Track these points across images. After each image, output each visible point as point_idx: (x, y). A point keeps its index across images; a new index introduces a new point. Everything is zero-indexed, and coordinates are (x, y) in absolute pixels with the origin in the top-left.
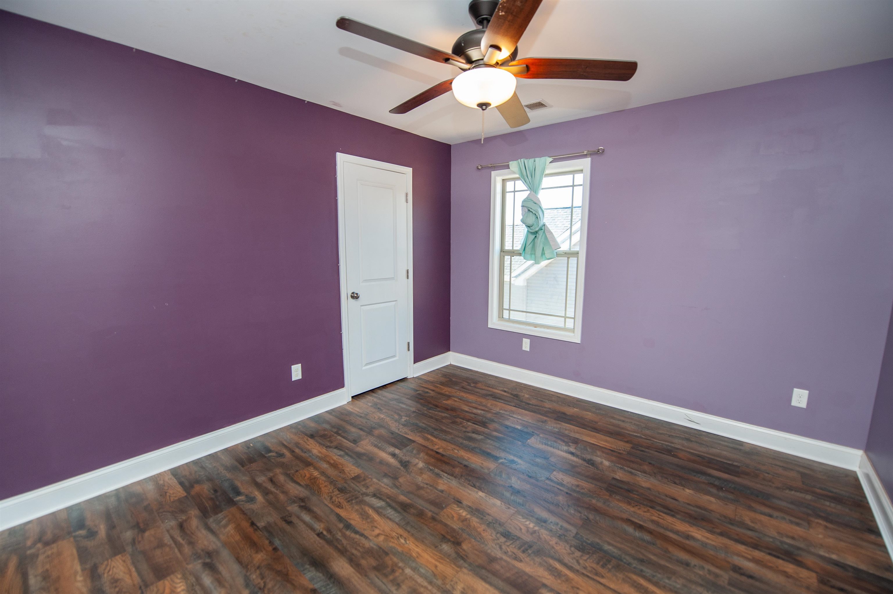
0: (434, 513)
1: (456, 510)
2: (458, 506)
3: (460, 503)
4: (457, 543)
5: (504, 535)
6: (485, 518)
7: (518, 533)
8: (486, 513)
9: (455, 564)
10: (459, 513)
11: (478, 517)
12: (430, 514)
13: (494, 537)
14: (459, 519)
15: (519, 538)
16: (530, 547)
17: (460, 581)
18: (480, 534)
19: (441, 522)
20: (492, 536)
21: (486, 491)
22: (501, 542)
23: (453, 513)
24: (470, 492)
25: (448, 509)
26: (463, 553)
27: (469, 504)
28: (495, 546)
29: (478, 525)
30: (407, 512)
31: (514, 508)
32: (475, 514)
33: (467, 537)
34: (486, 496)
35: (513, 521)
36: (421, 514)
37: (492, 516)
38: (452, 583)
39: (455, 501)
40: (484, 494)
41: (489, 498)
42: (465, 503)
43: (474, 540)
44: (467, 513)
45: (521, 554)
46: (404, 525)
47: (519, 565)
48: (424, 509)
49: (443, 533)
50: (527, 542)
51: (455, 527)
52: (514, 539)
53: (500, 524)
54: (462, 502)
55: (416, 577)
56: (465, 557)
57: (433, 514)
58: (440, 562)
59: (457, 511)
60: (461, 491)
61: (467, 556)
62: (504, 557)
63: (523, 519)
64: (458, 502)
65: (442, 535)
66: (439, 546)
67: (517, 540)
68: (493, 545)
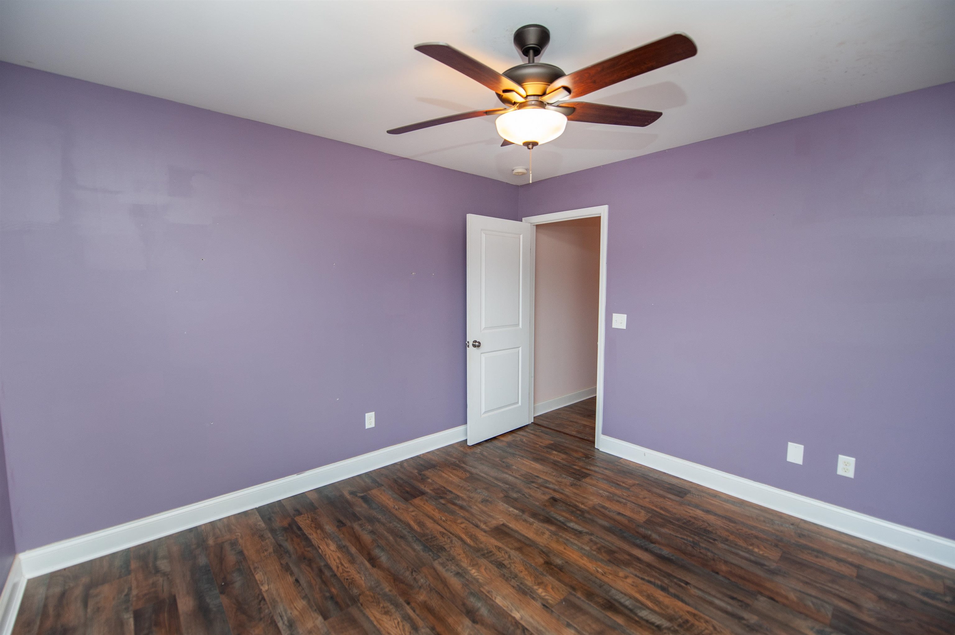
0: (575, 596)
1: (549, 596)
2: (546, 600)
3: (544, 605)
4: (548, 563)
5: (503, 566)
6: (518, 584)
7: (490, 566)
8: (515, 589)
9: (550, 549)
10: (546, 592)
11: (526, 585)
12: (579, 594)
13: (513, 565)
14: (546, 586)
15: (491, 562)
16: (483, 555)
17: (546, 539)
18: (526, 569)
19: (566, 584)
20: (515, 566)
21: (510, 618)
22: (508, 560)
23: (553, 593)
24: (531, 620)
25: (559, 598)
26: (543, 556)
27: (533, 602)
28: (514, 558)
29: (526, 578)
30: (606, 599)
31: (482, 592)
32: (529, 589)
33: (538, 568)
34: (511, 611)
35: (489, 578)
36: (590, 595)
37: (510, 584)
38: (551, 538)
39: (550, 608)
40: (513, 615)
41: (508, 607)
42: (538, 605)
43: (532, 564)
44: (537, 591)
45: (494, 551)
46: (604, 585)
47: (499, 544)
48: (587, 601)
49: (562, 574)
50: (484, 558)
51: (551, 578)
52: (495, 562)
53: (504, 575)
54: (542, 606)
55: (580, 544)
56: (541, 553)
57: (575, 593)
58: (562, 551)
59: (548, 594)
60: (543, 623)
61: (540, 553)
62: (508, 550)
63: (479, 579)
64: (547, 607)
65: (562, 571)
66: (564, 562)
67: (493, 561)
68: (516, 559)
